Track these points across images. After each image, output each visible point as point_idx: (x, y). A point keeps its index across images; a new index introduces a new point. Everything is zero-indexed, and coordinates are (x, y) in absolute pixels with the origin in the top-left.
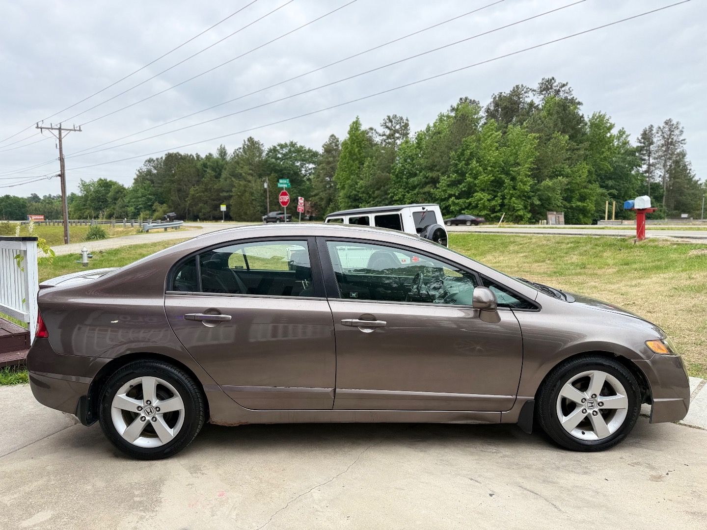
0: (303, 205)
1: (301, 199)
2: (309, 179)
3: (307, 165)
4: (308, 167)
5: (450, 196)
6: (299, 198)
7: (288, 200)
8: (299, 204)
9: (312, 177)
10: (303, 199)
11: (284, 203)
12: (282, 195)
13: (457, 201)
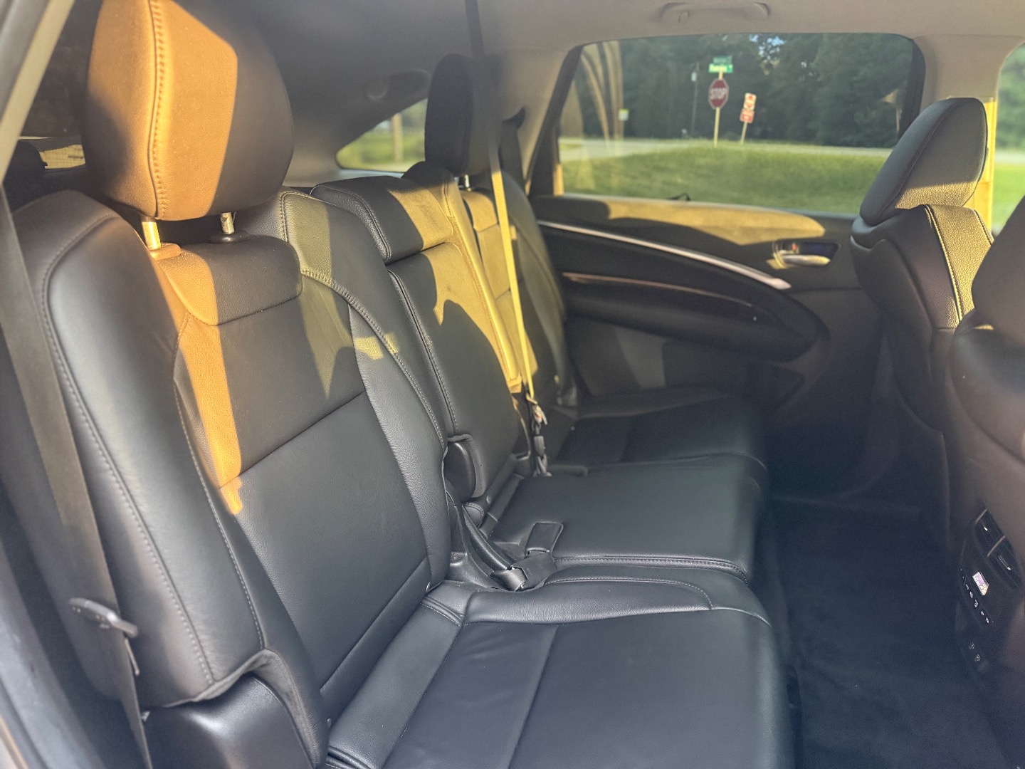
0: (752, 108)
1: (751, 98)
2: (769, 66)
3: (770, 40)
4: (770, 44)
6: (747, 95)
7: (725, 96)
8: (745, 106)
9: (775, 63)
10: (754, 97)
11: (717, 102)
12: (715, 87)
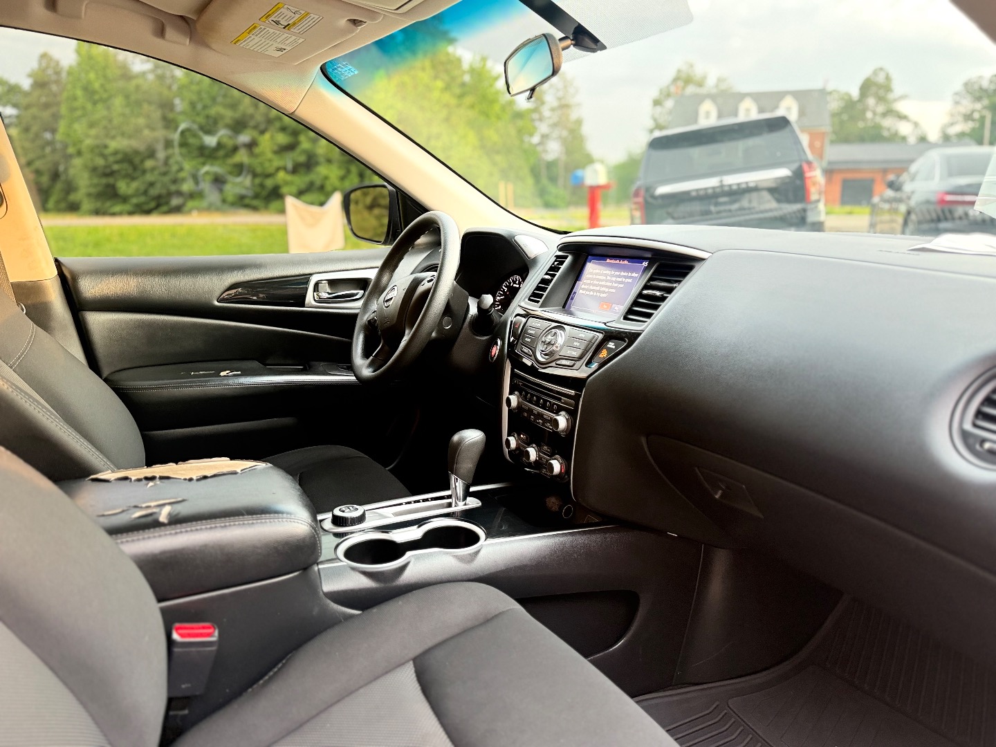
5: (278, 169)
13: (289, 178)
